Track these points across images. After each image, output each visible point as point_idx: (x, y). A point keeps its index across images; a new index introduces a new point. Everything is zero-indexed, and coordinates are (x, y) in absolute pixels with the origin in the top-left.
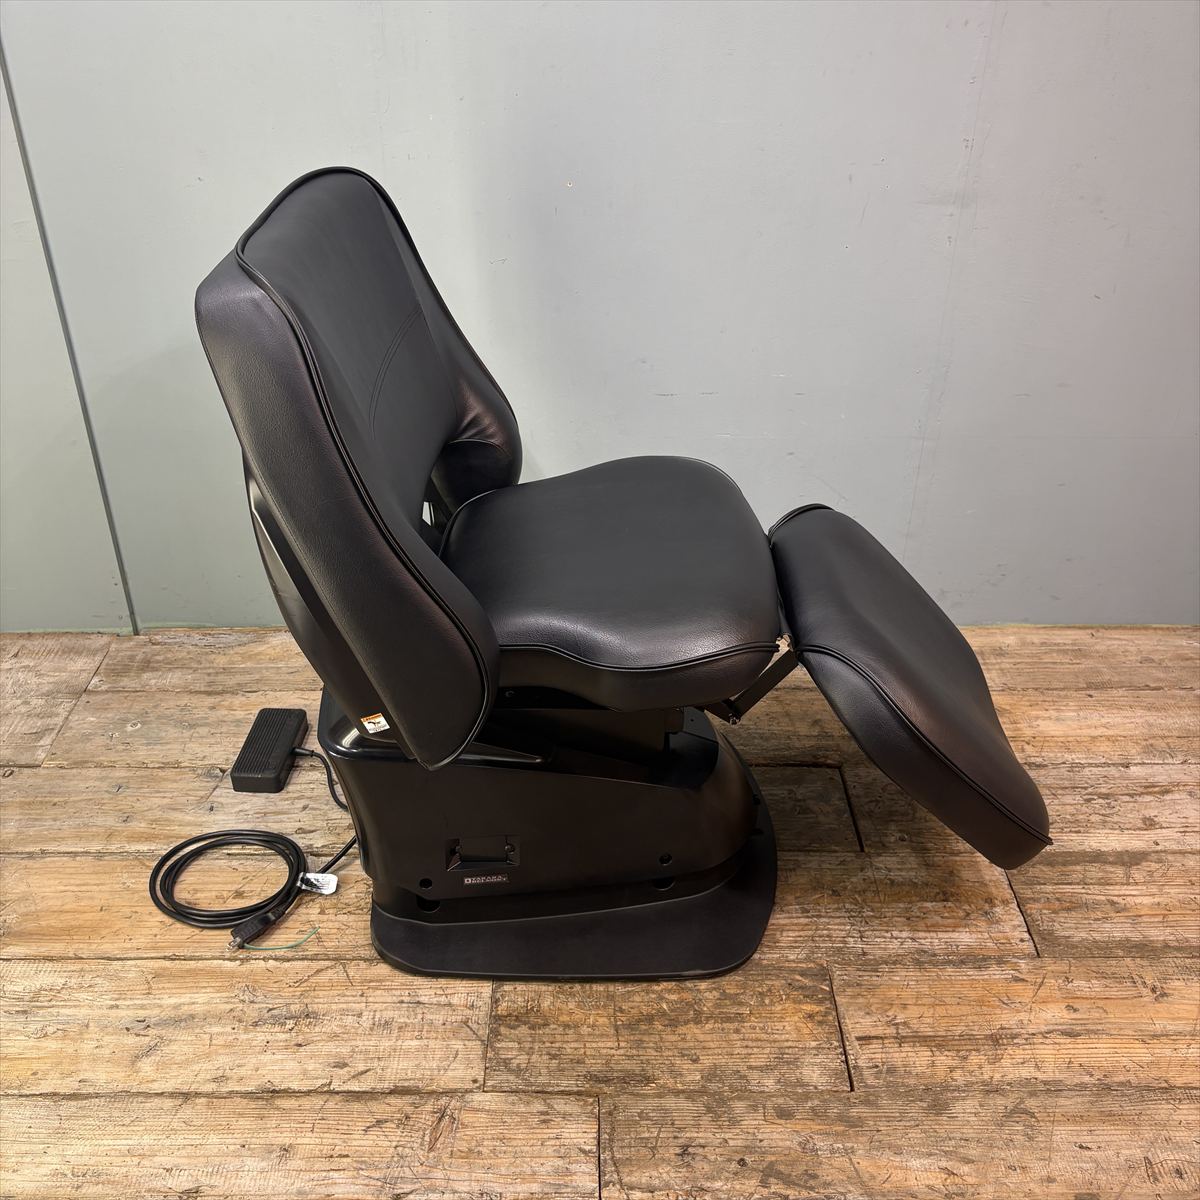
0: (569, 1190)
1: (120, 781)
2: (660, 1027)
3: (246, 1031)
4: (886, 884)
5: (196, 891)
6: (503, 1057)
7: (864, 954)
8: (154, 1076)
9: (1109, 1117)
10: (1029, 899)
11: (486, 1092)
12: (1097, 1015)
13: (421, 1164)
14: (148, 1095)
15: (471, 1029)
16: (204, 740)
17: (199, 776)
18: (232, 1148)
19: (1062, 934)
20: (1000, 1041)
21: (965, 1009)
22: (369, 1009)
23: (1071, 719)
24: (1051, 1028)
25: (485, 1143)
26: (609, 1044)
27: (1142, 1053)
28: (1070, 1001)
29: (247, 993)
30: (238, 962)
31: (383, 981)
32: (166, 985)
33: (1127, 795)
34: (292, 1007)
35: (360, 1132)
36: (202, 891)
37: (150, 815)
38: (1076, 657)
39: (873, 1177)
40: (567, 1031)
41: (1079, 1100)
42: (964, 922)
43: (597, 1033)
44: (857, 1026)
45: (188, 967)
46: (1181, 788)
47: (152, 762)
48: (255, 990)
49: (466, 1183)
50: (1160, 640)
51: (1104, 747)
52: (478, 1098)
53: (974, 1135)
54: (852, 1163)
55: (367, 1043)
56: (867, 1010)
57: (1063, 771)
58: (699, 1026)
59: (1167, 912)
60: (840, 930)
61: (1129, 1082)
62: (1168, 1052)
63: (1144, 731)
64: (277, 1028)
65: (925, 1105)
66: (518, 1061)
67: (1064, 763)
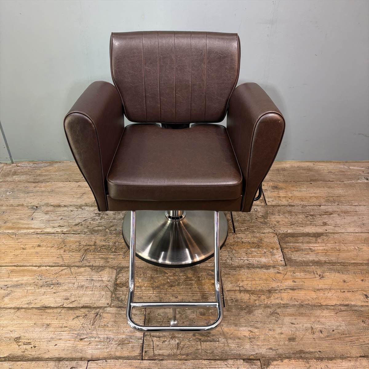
0: (134, 337)
1: (4, 210)
2: (167, 287)
3: (38, 288)
4: (241, 243)
5: (26, 245)
6: (117, 296)
7: (232, 264)
8: (8, 302)
9: (301, 314)
10: (285, 248)
11: (111, 307)
12: (301, 283)
13: (89, 329)
14: (6, 308)
15: (108, 288)
16: (32, 197)
17: (29, 208)
18: (31, 324)
19: (294, 259)
20: (271, 292)
21: (261, 282)
22: (77, 282)
23: (305, 191)
24: (287, 287)
25: (110, 323)
26: (151, 293)
27: (314, 295)
28: (294, 279)
29: (39, 277)
30: (37, 267)
31: (82, 273)
32: (14, 275)
33: (319, 215)
34: (53, 281)
35: (71, 320)
36: (27, 245)
37: (13, 221)
38: (308, 171)
39: (228, 333)
40: (138, 288)
41: (293, 309)
42: (264, 255)
43: (147, 289)
44: (227, 287)
45: (21, 269)
46: (336, 213)
47: (15, 204)
48: (42, 276)
49: (103, 335)
50: (335, 166)
51: (314, 200)
52: (108, 309)
53: (260, 320)
54: (222, 329)
55: (75, 292)
56: (231, 282)
57: (300, 207)
58: (179, 287)
59: (327, 252)
60: (225, 257)
61: (309, 304)
62: (322, 295)
63: (327, 195)
64: (48, 288)
65: (246, 311)
66: (122, 298)
67: (300, 205)
